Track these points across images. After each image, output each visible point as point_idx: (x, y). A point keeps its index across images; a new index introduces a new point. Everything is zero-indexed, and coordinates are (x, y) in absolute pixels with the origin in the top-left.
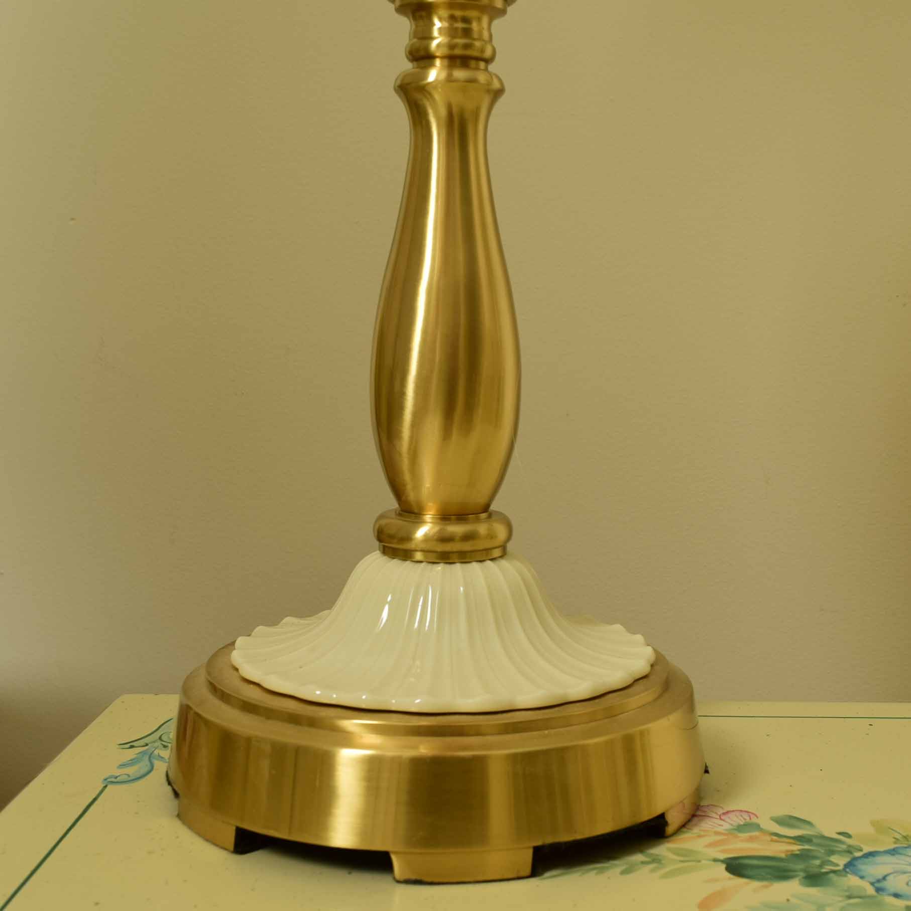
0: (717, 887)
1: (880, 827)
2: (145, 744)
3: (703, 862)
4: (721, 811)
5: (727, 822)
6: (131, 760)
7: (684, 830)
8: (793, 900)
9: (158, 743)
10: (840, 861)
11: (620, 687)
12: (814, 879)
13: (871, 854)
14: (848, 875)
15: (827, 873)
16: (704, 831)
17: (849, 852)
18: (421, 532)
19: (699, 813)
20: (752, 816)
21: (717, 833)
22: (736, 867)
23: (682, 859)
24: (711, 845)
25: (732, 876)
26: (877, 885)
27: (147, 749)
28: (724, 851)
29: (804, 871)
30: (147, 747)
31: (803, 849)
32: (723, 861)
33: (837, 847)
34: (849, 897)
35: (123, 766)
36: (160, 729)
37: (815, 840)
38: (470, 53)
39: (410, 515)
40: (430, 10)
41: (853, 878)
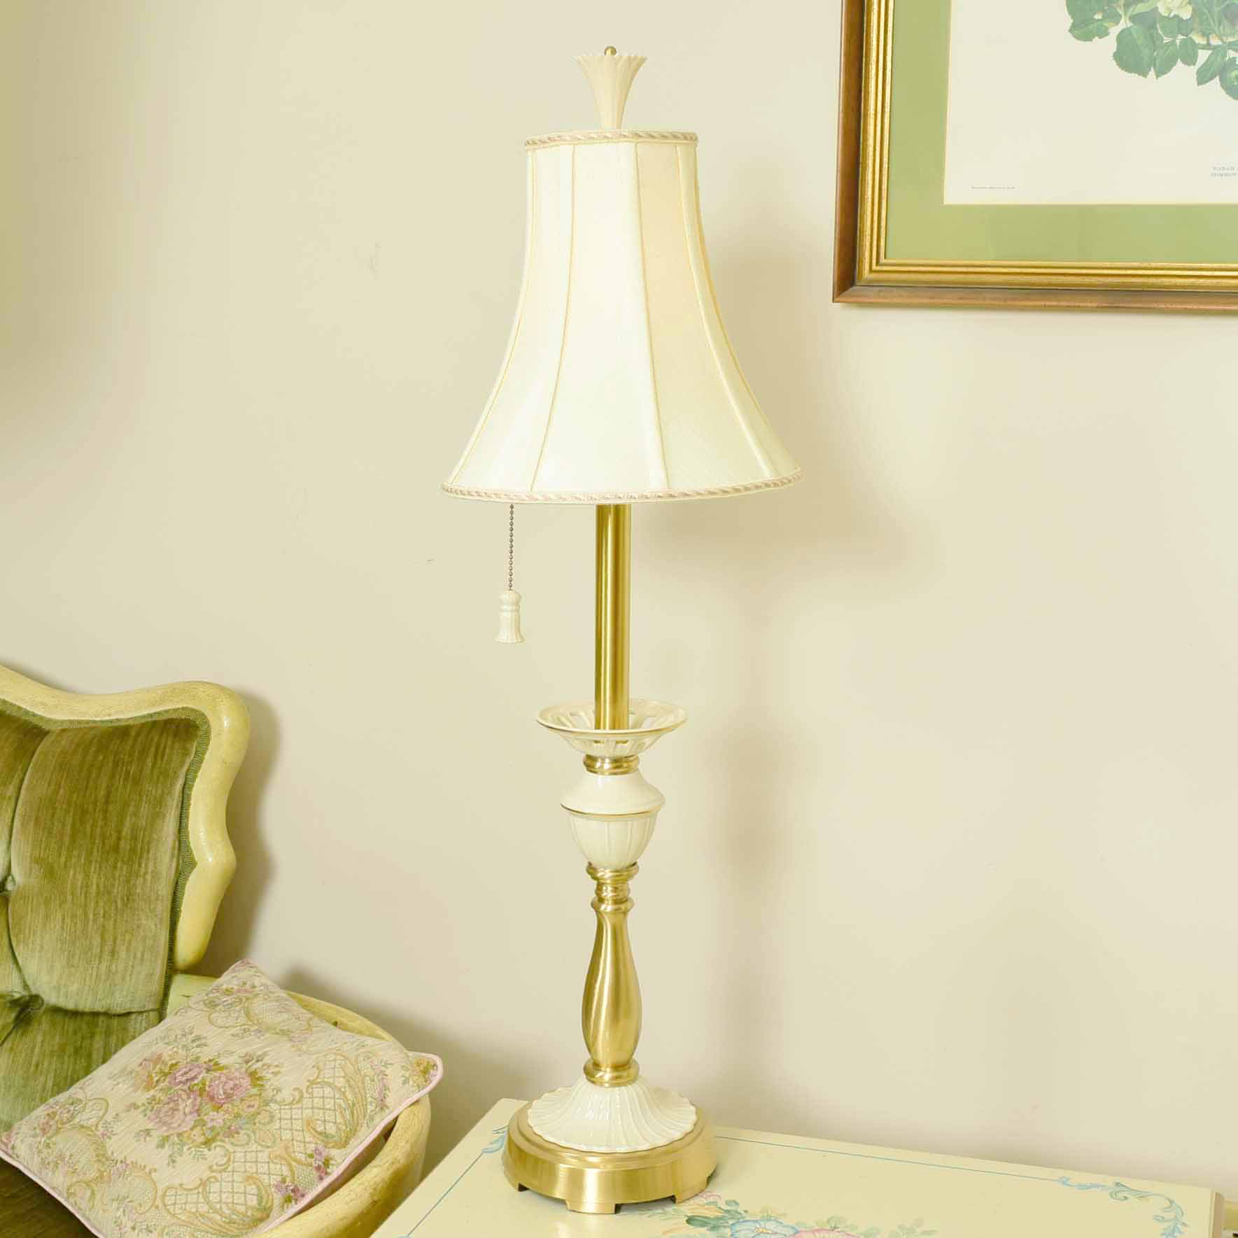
0: (675, 1227)
1: (764, 1210)
3: (681, 1216)
4: (707, 1195)
5: (706, 1200)
6: (495, 1140)
7: (688, 1200)
12: (714, 1228)
13: (746, 1221)
15: (720, 1226)
16: (695, 1202)
17: (739, 1219)
18: (600, 1075)
19: (699, 1194)
20: (720, 1198)
21: (698, 1204)
22: (691, 1220)
24: (691, 1209)
25: (686, 1223)
28: (693, 1212)
29: (714, 1224)
30: (503, 1134)
31: (723, 1216)
32: (688, 1217)
33: (736, 1216)
35: (491, 1143)
37: (732, 1212)
38: (619, 897)
39: (597, 1066)
40: (603, 884)
41: (729, 1230)
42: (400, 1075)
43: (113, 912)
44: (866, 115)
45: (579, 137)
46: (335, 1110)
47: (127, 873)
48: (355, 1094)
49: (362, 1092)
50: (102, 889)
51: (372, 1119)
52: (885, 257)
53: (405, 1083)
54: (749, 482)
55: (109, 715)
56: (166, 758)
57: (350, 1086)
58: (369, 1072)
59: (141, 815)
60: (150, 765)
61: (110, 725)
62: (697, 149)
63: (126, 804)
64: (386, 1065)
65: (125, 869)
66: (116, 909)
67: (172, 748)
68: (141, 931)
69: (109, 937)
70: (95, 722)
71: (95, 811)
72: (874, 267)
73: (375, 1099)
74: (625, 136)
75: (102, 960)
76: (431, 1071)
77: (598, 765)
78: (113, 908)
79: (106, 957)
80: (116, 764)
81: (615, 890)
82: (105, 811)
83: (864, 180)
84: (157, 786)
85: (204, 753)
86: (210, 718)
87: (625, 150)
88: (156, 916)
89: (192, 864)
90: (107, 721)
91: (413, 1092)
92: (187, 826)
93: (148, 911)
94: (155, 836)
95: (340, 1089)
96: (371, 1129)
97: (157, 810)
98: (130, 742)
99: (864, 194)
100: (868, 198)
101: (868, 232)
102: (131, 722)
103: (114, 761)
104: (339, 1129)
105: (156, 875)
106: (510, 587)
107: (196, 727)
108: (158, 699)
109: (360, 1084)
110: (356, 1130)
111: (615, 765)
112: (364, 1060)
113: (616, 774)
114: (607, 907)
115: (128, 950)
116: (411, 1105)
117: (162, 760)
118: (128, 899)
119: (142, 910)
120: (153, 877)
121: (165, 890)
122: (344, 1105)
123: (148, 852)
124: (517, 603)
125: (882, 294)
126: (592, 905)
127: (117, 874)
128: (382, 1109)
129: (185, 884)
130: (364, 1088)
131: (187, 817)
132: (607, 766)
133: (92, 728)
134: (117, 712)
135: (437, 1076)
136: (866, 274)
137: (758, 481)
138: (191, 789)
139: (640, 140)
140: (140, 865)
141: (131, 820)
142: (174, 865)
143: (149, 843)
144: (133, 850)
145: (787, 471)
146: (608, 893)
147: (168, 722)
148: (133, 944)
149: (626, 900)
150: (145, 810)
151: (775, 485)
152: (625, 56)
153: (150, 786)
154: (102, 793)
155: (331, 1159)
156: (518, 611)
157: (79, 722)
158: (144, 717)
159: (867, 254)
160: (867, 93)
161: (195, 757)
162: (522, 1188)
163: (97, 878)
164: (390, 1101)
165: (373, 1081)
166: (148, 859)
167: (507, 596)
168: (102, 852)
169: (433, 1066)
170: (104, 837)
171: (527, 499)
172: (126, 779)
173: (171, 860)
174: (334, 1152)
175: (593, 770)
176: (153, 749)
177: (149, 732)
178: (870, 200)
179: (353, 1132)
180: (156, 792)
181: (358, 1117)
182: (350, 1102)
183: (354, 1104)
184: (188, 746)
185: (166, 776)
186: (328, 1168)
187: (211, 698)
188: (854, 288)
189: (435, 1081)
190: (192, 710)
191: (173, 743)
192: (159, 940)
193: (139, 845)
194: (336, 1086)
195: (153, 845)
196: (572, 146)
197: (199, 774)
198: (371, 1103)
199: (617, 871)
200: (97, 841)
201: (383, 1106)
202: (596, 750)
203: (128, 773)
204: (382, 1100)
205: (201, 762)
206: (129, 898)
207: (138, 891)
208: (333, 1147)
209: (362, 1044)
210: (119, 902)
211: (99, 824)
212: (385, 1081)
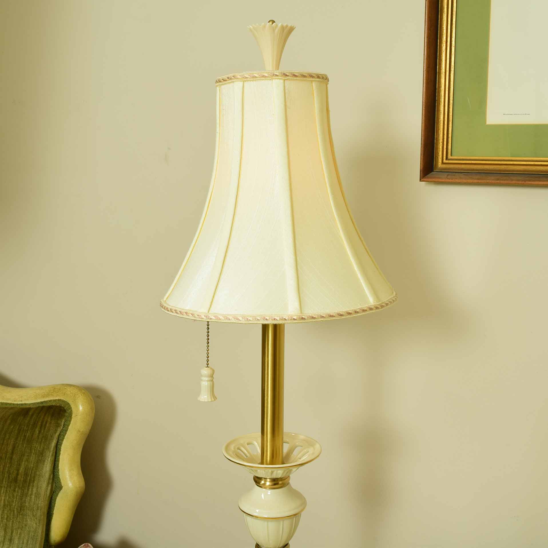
43: (12, 517)
44: (440, 73)
45: (247, 76)
47: (21, 494)
50: (6, 503)
52: (451, 156)
54: (358, 307)
55: (21, 401)
56: (47, 428)
59: (31, 461)
60: (38, 432)
61: (21, 407)
62: (328, 86)
63: (23, 455)
65: (20, 492)
66: (14, 515)
67: (50, 423)
68: (27, 528)
69: (9, 531)
70: (14, 404)
71: (6, 457)
72: (445, 161)
74: (277, 75)
75: (4, 544)
77: (263, 482)
78: (12, 514)
79: (7, 542)
80: (19, 431)
82: (11, 458)
83: (439, 110)
84: (41, 443)
85: (68, 426)
86: (72, 406)
87: (277, 84)
88: (37, 518)
89: (61, 488)
90: (19, 404)
92: (58, 467)
93: (32, 516)
94: (38, 473)
97: (40, 458)
98: (28, 419)
99: (438, 118)
100: (441, 121)
101: (441, 141)
102: (32, 406)
103: (18, 429)
105: (37, 495)
106: (208, 365)
107: (65, 411)
108: (46, 393)
111: (273, 483)
113: (273, 488)
115: (19, 538)
117: (44, 429)
118: (20, 510)
119: (28, 515)
120: (36, 496)
121: (42, 503)
123: (34, 481)
124: (212, 376)
125: (449, 177)
127: (15, 495)
129: (56, 498)
131: (59, 461)
132: (268, 483)
133: (12, 408)
134: (25, 400)
136: (440, 165)
137: (365, 306)
138: (61, 445)
139: (287, 78)
140: (28, 490)
141: (25, 464)
142: (49, 488)
143: (34, 477)
144: (25, 481)
145: (385, 298)
147: (50, 408)
148: (23, 535)
150: (33, 458)
151: (377, 308)
152: (280, 25)
153: (36, 444)
154: (10, 448)
156: (212, 381)
157: (6, 404)
158: (38, 403)
159: (440, 153)
160: (440, 60)
161: (63, 427)
163: (4, 497)
166: (33, 486)
167: (205, 371)
168: (8, 482)
170: (9, 473)
171: (205, 318)
172: (24, 440)
173: (47, 486)
175: (259, 485)
176: (40, 423)
177: (39, 413)
178: (442, 122)
180: (40, 448)
184: (60, 422)
185: (46, 439)
187: (73, 395)
188: (433, 173)
190: (63, 401)
191: (51, 420)
192: (38, 532)
193: (29, 479)
195: (37, 478)
196: (242, 82)
197: (65, 437)
200: (6, 476)
202: (260, 474)
203: (25, 436)
205: (66, 431)
206: (21, 508)
207: (27, 504)
210: (15, 512)
211: (7, 466)
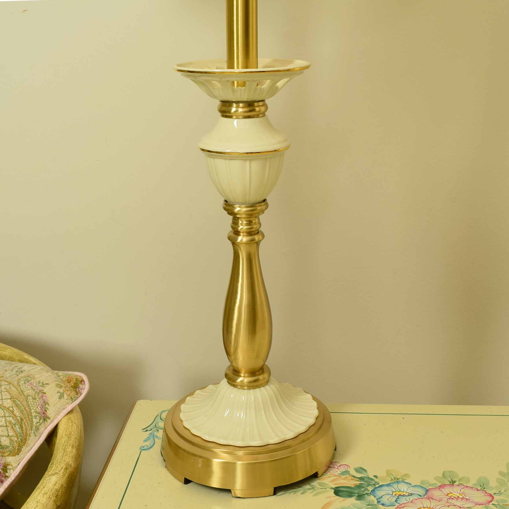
0: (329, 500)
1: (388, 473)
2: (151, 429)
3: (328, 489)
4: (338, 465)
5: (339, 470)
6: (147, 438)
7: (325, 474)
8: (351, 506)
9: (155, 429)
10: (370, 489)
11: (304, 431)
12: (360, 497)
13: (381, 486)
14: (371, 496)
15: (364, 494)
16: (331, 474)
17: (375, 485)
18: (239, 380)
19: (332, 466)
20: (348, 467)
21: (335, 476)
22: (337, 492)
23: (321, 487)
24: (332, 481)
25: (335, 496)
26: (378, 500)
27: (152, 432)
28: (335, 484)
29: (358, 493)
30: (151, 431)
31: (360, 483)
32: (333, 489)
33: (371, 482)
34: (368, 505)
35: (145, 441)
36: (155, 421)
37: (366, 479)
38: (252, 230)
39: (236, 372)
40: (238, 218)
41: (372, 497)
42: (56, 391)
46: (6, 426)
48: (22, 412)
49: (27, 409)
51: (37, 429)
53: (60, 398)
57: (17, 406)
58: (30, 392)
64: (43, 385)
73: (39, 413)
76: (80, 385)
77: (233, 109)
81: (250, 223)
91: (68, 403)
95: (8, 408)
96: (37, 438)
104: (11, 440)
109: (24, 402)
110: (26, 439)
111: (248, 109)
112: (25, 383)
113: (249, 117)
114: (242, 239)
116: (67, 414)
122: (13, 421)
126: (229, 238)
128: (44, 420)
130: (29, 406)
132: (241, 110)
135: (85, 389)
146: (242, 226)
149: (258, 233)
155: (8, 465)
162: (187, 481)
164: (50, 413)
165: (35, 399)
169: (81, 381)
174: (10, 459)
175: (228, 114)
179: (23, 441)
181: (26, 429)
182: (18, 418)
183: (22, 420)
186: (7, 472)
189: (84, 393)
194: (5, 407)
198: (35, 416)
199: (251, 207)
201: (45, 418)
202: (230, 96)
204: (44, 414)
208: (9, 455)
209: (21, 370)
212: (44, 398)
